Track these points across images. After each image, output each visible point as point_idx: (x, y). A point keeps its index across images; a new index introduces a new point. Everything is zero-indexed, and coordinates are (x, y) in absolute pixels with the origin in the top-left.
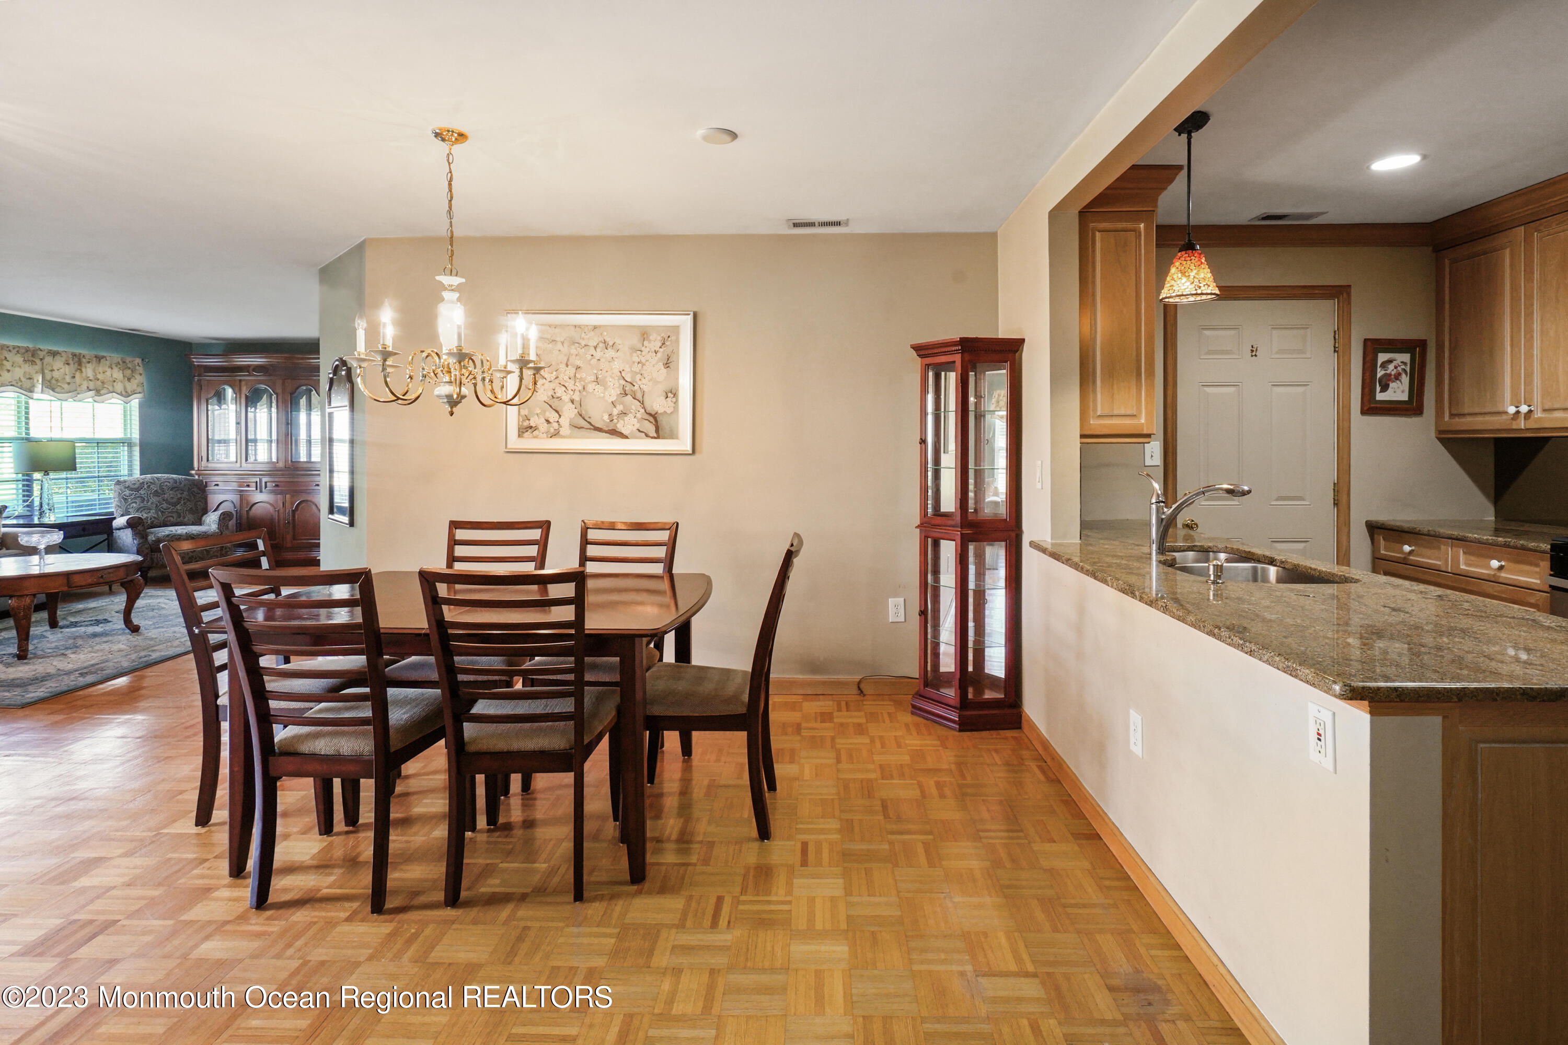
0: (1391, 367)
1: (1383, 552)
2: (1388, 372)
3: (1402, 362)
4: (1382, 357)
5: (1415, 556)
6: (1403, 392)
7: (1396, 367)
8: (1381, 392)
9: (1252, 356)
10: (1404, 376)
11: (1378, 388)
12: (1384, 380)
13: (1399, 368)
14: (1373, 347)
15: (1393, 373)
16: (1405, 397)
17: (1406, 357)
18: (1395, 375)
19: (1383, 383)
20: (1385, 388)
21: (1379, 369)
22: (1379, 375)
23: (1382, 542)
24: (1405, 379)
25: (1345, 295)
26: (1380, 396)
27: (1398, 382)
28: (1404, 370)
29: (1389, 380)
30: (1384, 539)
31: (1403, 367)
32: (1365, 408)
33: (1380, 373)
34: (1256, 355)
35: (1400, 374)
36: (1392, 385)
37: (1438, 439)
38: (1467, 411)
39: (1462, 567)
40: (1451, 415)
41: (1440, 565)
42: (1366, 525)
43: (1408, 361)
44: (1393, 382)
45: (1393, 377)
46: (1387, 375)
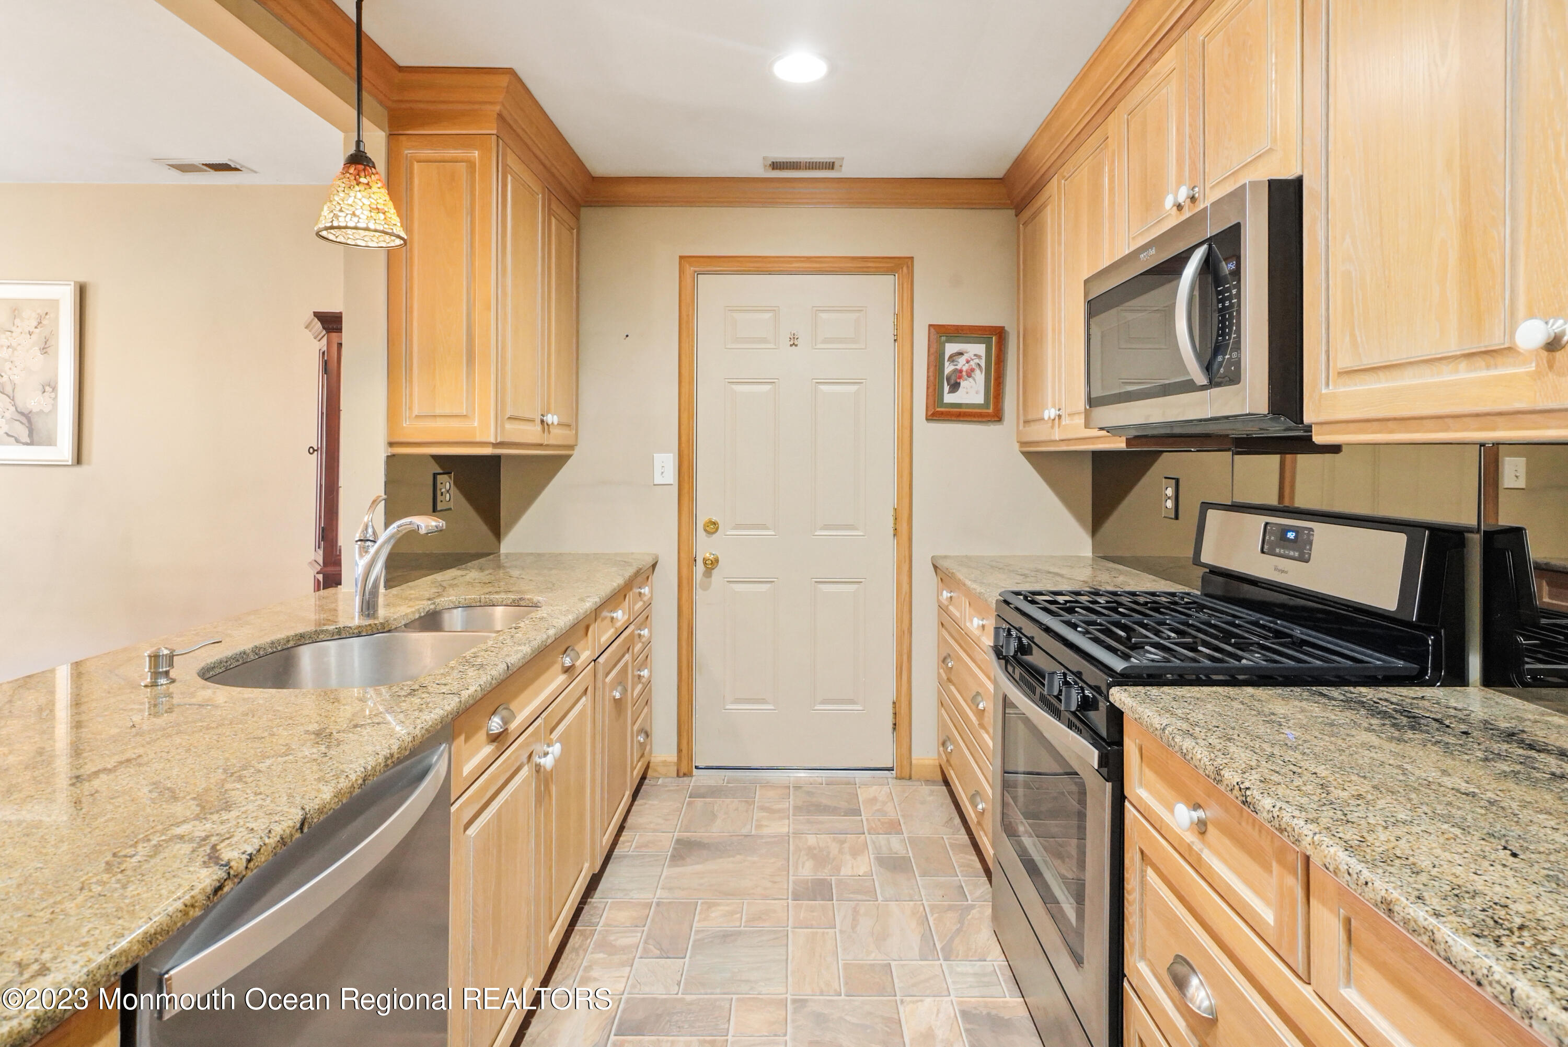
0: (962, 361)
1: (940, 598)
2: (959, 367)
3: (975, 355)
4: (951, 348)
5: (952, 605)
6: (977, 393)
7: (968, 362)
8: (949, 393)
9: (791, 345)
10: (978, 372)
11: (946, 388)
12: (953, 378)
13: (972, 363)
14: (940, 335)
15: (964, 369)
16: (979, 399)
17: (980, 349)
18: (966, 371)
19: (952, 382)
20: (955, 387)
21: (947, 364)
22: (946, 373)
24: (980, 377)
25: (905, 269)
26: (949, 398)
27: (971, 379)
28: (979, 364)
29: (960, 377)
30: (941, 581)
31: (977, 361)
32: (930, 413)
33: (948, 368)
34: (796, 345)
35: (972, 370)
36: (963, 384)
37: (1024, 453)
38: (1030, 417)
39: (968, 623)
40: (1024, 422)
41: (959, 620)
42: (932, 562)
43: (983, 353)
44: (965, 379)
45: (965, 373)
46: (957, 371)
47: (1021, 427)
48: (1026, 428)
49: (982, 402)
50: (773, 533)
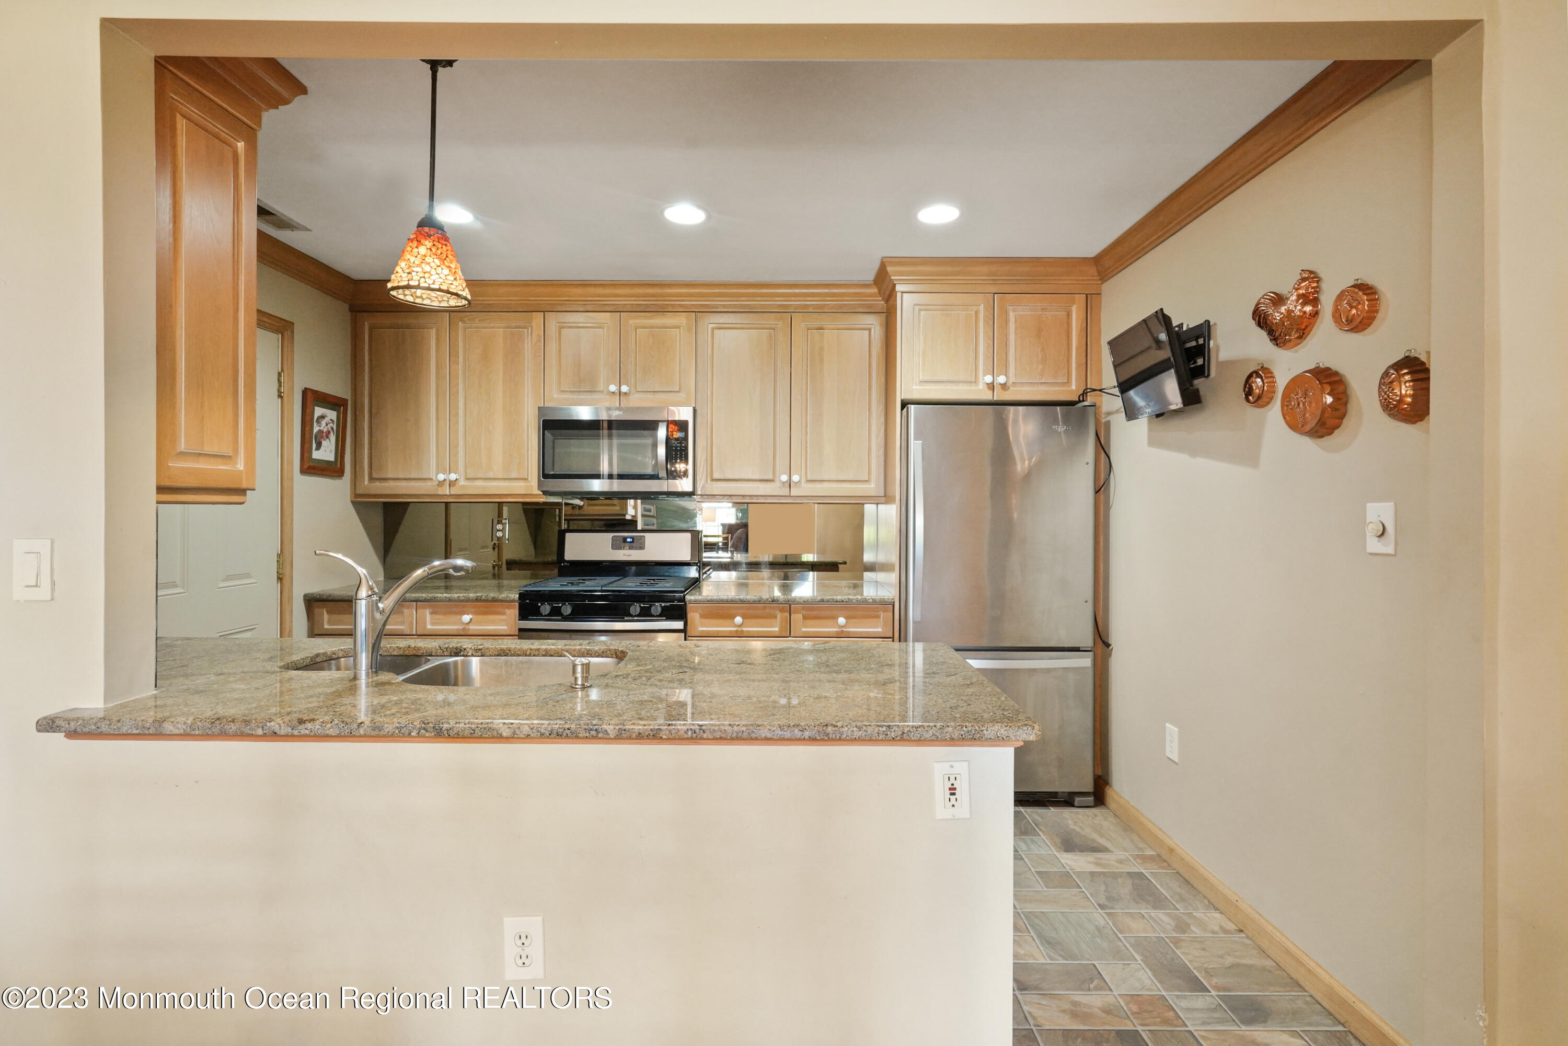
0: (323, 423)
1: (326, 626)
2: (321, 428)
3: (331, 420)
4: (318, 411)
6: (331, 452)
7: (327, 425)
8: (316, 450)
10: (332, 434)
11: (314, 446)
12: (319, 437)
13: (329, 426)
14: (311, 398)
15: (325, 430)
16: (331, 458)
17: (332, 415)
18: (326, 432)
19: (318, 441)
20: (319, 446)
21: (315, 424)
22: (314, 432)
23: (326, 616)
24: (333, 437)
25: (289, 332)
26: (316, 455)
27: (328, 440)
28: (333, 428)
29: (322, 437)
30: (328, 612)
31: (331, 425)
32: (303, 467)
33: (316, 429)
35: (329, 432)
36: (324, 443)
37: (353, 502)
38: (390, 476)
39: (429, 627)
40: (371, 479)
41: (402, 630)
42: (304, 600)
43: (335, 420)
44: (325, 440)
45: (324, 434)
46: (320, 432)
47: (366, 483)
48: (378, 484)
49: (333, 460)
50: (182, 591)
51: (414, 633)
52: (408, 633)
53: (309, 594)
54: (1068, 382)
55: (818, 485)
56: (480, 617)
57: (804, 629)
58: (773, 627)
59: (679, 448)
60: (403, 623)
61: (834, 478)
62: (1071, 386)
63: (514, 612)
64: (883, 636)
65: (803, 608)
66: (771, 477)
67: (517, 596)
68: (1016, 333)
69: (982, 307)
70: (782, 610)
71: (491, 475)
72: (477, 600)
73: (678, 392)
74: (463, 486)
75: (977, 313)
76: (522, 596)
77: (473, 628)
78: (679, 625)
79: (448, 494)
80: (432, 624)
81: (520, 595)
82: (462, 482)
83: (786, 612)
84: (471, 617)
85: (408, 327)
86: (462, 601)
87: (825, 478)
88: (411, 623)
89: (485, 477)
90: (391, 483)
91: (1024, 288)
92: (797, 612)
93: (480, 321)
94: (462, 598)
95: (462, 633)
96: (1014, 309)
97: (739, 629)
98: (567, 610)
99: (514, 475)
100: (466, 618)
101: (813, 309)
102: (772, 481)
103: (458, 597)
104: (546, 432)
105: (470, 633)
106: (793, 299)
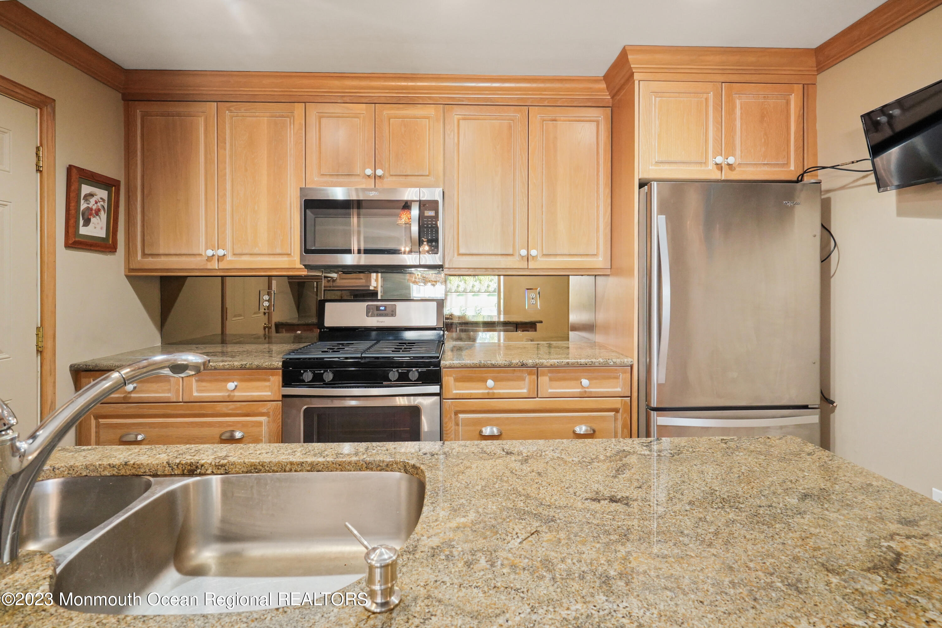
0: (92, 201)
2: (90, 206)
3: (101, 198)
4: (86, 189)
5: (138, 392)
6: (102, 228)
7: (96, 203)
8: (84, 226)
10: (102, 212)
11: (81, 222)
12: (87, 214)
13: (99, 204)
14: (77, 176)
15: (94, 208)
16: (102, 234)
18: (95, 210)
19: (86, 217)
20: (87, 222)
21: (82, 201)
22: (82, 208)
24: (103, 215)
25: (49, 108)
26: (83, 231)
27: (98, 217)
28: (103, 207)
29: (91, 214)
31: (102, 203)
33: (83, 206)
35: (99, 210)
36: (93, 220)
37: (127, 276)
38: (161, 251)
39: (195, 394)
40: (144, 255)
41: (169, 397)
42: (71, 370)
43: (106, 198)
44: (94, 217)
45: (94, 212)
46: (89, 209)
47: (139, 258)
48: (150, 259)
49: (104, 236)
51: (181, 400)
52: (175, 400)
53: (75, 365)
54: (788, 164)
55: (552, 259)
56: (245, 384)
57: (550, 391)
58: (521, 389)
59: (430, 226)
60: (169, 391)
61: (567, 252)
62: (790, 167)
63: (277, 379)
64: (622, 395)
65: (550, 372)
66: (511, 252)
67: (281, 364)
68: (741, 119)
69: (711, 95)
70: (530, 374)
71: (256, 251)
72: (243, 368)
73: (428, 176)
74: (230, 262)
75: (707, 99)
76: (286, 364)
77: (238, 395)
78: (435, 389)
79: (217, 268)
80: (198, 391)
81: (284, 363)
82: (230, 258)
83: (534, 374)
84: (236, 383)
85: (179, 115)
86: (228, 369)
87: (559, 252)
88: (178, 390)
89: (251, 252)
90: (163, 259)
91: (748, 78)
92: (544, 374)
93: (245, 110)
94: (227, 367)
95: (228, 400)
96: (739, 97)
97: (491, 391)
98: (329, 376)
99: (278, 251)
100: (231, 385)
101: (548, 102)
102: (512, 255)
103: (224, 365)
104: (307, 211)
105: (235, 399)
106: (530, 93)
